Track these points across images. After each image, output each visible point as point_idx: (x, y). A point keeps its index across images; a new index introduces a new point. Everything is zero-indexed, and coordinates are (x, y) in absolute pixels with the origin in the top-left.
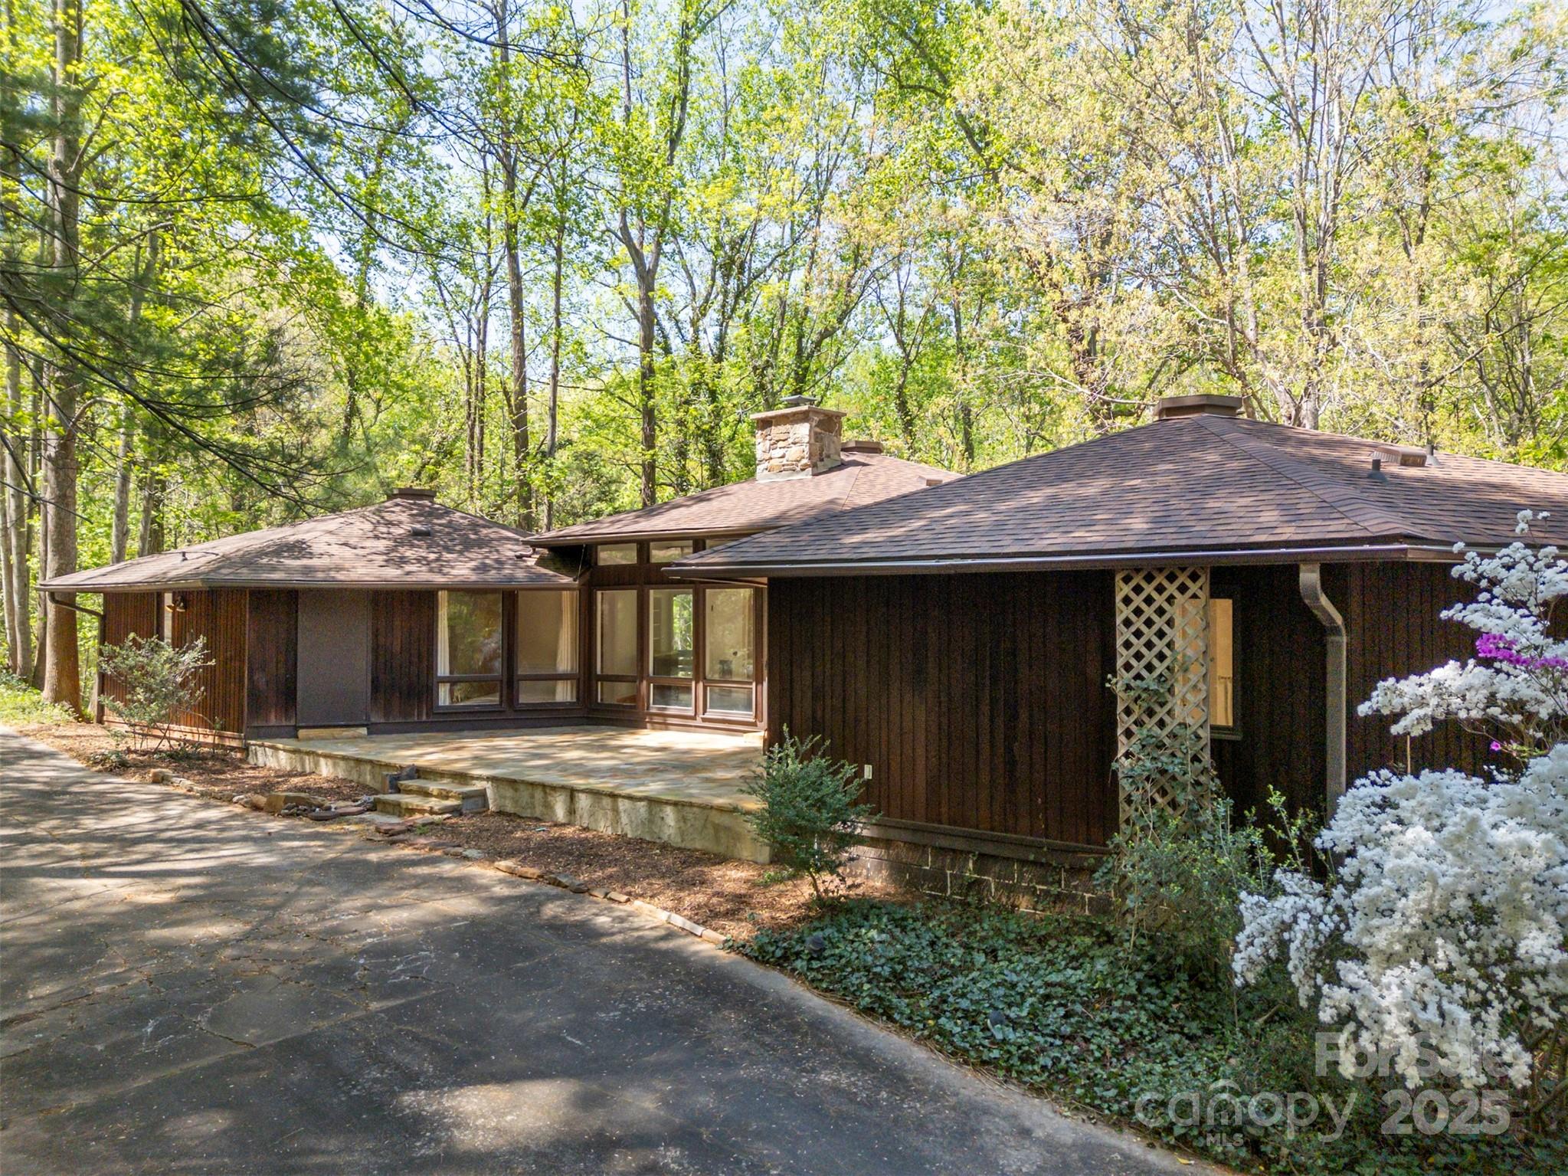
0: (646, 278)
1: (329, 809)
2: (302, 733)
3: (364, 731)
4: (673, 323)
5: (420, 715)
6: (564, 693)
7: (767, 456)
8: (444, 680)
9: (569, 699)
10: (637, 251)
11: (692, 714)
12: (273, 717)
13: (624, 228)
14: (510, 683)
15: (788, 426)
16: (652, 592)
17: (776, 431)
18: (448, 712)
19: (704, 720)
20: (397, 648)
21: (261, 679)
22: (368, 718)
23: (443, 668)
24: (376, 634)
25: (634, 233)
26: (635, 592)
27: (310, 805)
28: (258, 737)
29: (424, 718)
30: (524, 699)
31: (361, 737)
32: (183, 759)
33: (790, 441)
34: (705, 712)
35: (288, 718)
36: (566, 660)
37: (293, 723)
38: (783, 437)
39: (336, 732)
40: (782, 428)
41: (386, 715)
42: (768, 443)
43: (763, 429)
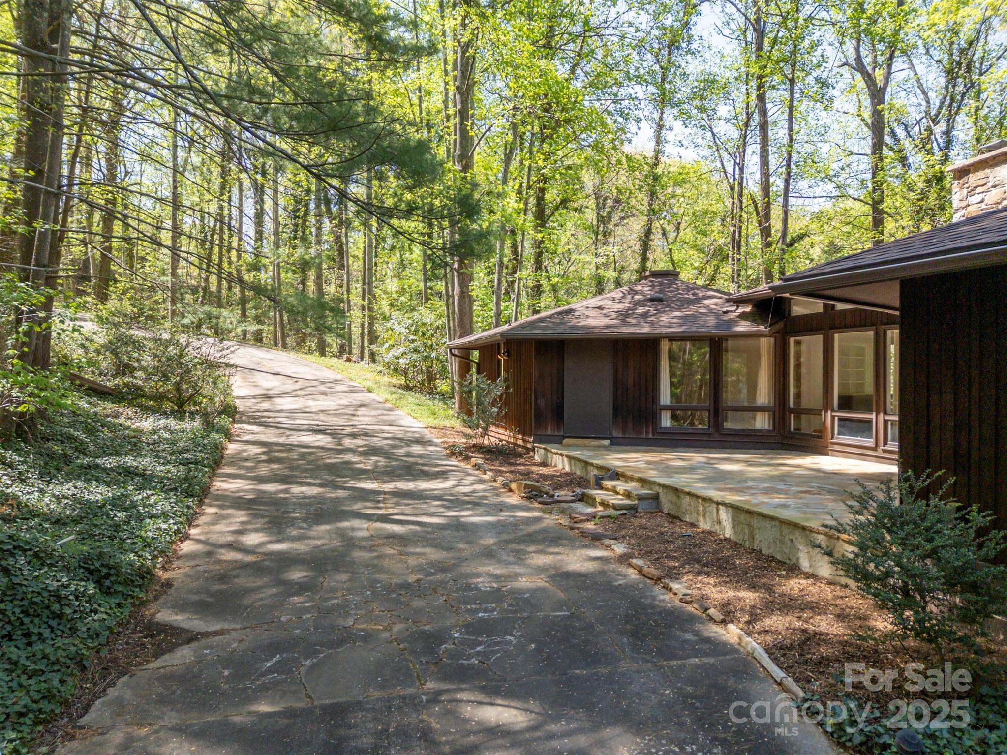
0: (877, 94)
1: (553, 496)
2: (566, 441)
3: (606, 442)
4: (902, 127)
5: (647, 433)
6: (762, 422)
7: (964, 204)
8: (666, 408)
9: (767, 427)
10: (869, 75)
11: (872, 445)
12: (549, 428)
13: (859, 58)
14: (717, 411)
15: (987, 171)
16: (836, 336)
17: (973, 179)
18: (668, 432)
19: (885, 451)
20: (631, 381)
21: (542, 403)
22: (611, 434)
23: (665, 398)
24: (616, 371)
25: (867, 61)
26: (821, 337)
27: (541, 492)
28: (541, 442)
29: (651, 436)
30: (728, 425)
31: (604, 447)
32: (493, 453)
33: (989, 185)
34: (885, 444)
35: (559, 430)
36: (764, 395)
37: (562, 434)
38: (981, 182)
39: (586, 441)
40: (981, 174)
41: (624, 432)
42: (965, 191)
43: (960, 178)
